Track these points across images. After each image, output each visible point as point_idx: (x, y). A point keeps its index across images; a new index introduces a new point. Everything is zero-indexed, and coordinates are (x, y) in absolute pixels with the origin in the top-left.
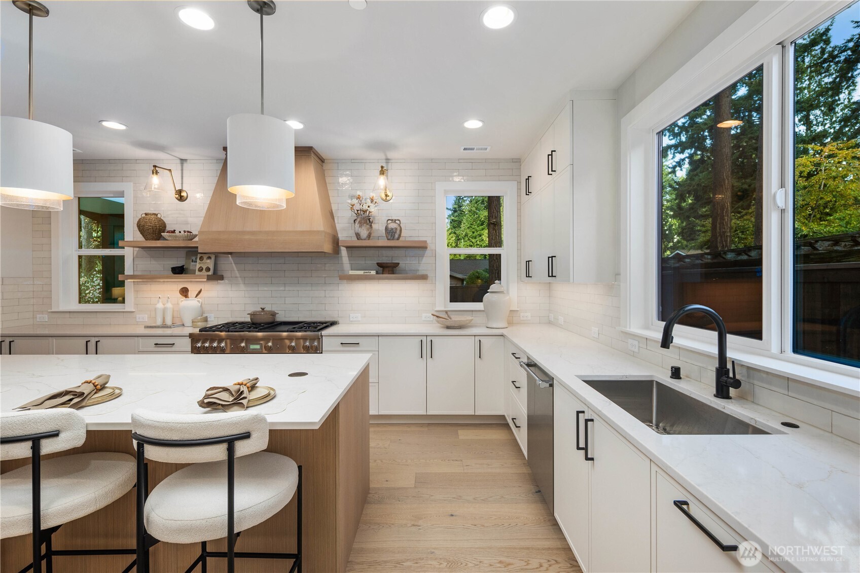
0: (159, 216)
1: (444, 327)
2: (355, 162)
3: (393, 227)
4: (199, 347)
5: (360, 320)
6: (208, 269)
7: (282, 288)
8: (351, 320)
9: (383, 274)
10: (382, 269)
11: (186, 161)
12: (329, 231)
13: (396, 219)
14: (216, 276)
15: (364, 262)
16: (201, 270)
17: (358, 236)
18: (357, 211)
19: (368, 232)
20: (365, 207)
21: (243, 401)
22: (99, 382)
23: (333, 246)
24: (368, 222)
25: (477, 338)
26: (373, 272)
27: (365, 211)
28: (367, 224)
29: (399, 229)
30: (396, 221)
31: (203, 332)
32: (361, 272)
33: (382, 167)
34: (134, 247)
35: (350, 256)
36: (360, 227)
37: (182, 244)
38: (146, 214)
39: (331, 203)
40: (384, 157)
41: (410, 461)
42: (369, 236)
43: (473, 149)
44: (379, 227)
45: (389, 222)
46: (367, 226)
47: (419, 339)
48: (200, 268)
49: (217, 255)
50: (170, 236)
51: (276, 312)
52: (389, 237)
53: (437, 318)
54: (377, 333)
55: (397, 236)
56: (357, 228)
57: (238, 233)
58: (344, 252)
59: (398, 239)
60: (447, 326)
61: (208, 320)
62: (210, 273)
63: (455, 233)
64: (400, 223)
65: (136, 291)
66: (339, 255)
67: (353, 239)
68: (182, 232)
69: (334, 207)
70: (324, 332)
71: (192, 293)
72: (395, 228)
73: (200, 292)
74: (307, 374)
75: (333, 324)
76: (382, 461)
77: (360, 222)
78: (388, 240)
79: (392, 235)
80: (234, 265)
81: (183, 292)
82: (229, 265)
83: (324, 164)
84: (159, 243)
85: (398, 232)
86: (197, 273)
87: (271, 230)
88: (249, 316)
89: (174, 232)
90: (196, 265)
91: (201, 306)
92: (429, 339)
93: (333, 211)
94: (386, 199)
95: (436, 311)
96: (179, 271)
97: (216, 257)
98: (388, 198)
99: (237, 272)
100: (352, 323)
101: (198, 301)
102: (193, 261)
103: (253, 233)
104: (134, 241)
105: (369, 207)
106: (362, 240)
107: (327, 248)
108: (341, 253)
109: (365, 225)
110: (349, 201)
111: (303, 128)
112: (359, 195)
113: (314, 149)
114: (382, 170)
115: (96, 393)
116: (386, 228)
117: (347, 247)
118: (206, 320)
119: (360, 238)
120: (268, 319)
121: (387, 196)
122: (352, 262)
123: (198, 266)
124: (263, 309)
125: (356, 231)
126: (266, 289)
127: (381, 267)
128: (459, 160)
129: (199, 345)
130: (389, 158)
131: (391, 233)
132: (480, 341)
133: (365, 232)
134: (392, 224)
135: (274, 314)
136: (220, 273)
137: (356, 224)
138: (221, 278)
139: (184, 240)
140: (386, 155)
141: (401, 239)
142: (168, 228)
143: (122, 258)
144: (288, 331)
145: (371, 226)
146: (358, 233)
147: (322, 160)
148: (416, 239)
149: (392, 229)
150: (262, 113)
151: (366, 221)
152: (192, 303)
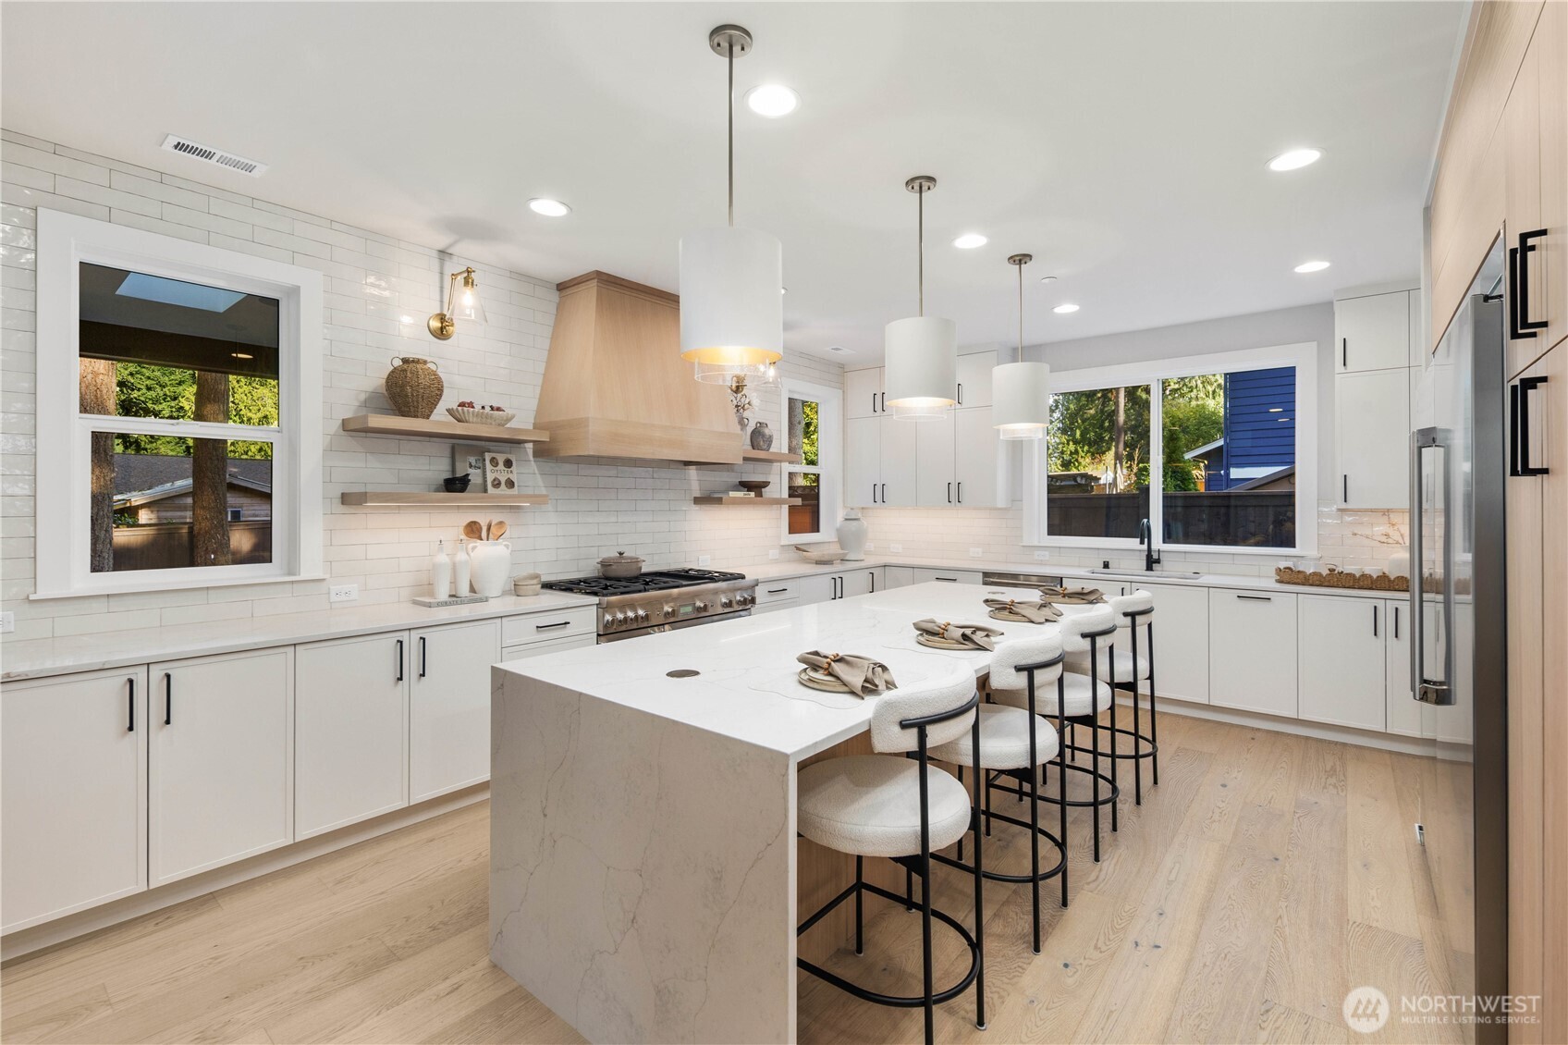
4: (609, 623)
6: (510, 483)
11: (451, 258)
16: (496, 484)
26: (750, 494)
48: (494, 480)
60: (818, 561)
62: (515, 491)
65: (329, 532)
68: (488, 408)
78: (754, 450)
80: (538, 476)
86: (491, 490)
88: (599, 567)
89: (472, 405)
90: (483, 475)
96: (456, 484)
97: (515, 461)
101: (505, 546)
102: (471, 466)
123: (490, 477)
124: (621, 554)
127: (745, 487)
129: (609, 617)
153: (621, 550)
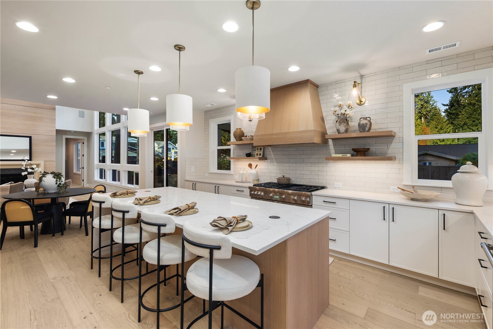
0: (241, 129)
1: (408, 199)
2: (337, 83)
3: (363, 123)
4: (252, 194)
5: (341, 187)
6: (260, 154)
7: (294, 165)
8: (335, 186)
9: (356, 156)
10: (356, 153)
12: (320, 129)
13: (367, 117)
14: (264, 158)
15: (344, 148)
16: (257, 155)
17: (338, 131)
18: (338, 114)
19: (345, 128)
20: (343, 112)
21: (229, 228)
22: (191, 205)
23: (322, 139)
24: (345, 121)
25: (441, 212)
26: (349, 155)
27: (344, 114)
28: (345, 123)
29: (369, 123)
30: (367, 119)
31: (255, 187)
32: (340, 155)
33: (355, 82)
34: (233, 145)
35: (335, 145)
36: (339, 125)
37: (249, 142)
38: (237, 129)
39: (322, 112)
40: (359, 75)
41: (366, 296)
42: (346, 131)
43: (440, 49)
44: (354, 124)
45: (362, 119)
46: (345, 124)
47: (383, 205)
49: (265, 147)
50: (245, 139)
51: (291, 178)
52: (361, 130)
53: (402, 191)
54: (348, 197)
55: (367, 129)
56: (337, 126)
57: (270, 134)
58: (330, 142)
59: (369, 130)
60: (411, 198)
61: (260, 180)
62: (261, 156)
63: (452, 123)
64: (370, 120)
65: (234, 165)
66: (328, 145)
67: (336, 134)
68: (249, 136)
69: (324, 115)
70: (313, 193)
71: (254, 166)
72: (366, 123)
73: (257, 166)
74: (280, 218)
75: (323, 188)
76: (344, 288)
77: (340, 122)
78: (360, 132)
79: (363, 128)
80: (271, 152)
81: (250, 166)
82: (269, 152)
83: (318, 88)
84: (240, 142)
85: (368, 126)
86: (256, 156)
87: (285, 132)
88: (277, 179)
89: (246, 136)
90: (255, 152)
91: (257, 173)
92: (391, 206)
93: (324, 117)
94: (361, 103)
95: (403, 185)
96: (249, 155)
97: (264, 148)
98: (362, 103)
99: (273, 155)
100: (336, 189)
101: (256, 170)
102: (254, 150)
103: (277, 134)
104: (234, 142)
105: (346, 111)
106: (341, 133)
107: (317, 140)
108: (329, 143)
109: (343, 123)
110: (333, 109)
111: (300, 70)
112: (340, 104)
113: (310, 80)
114: (355, 84)
115: (189, 210)
116: (359, 124)
117: (333, 139)
118: (258, 180)
119: (339, 132)
120: (286, 182)
121: (361, 101)
122: (337, 149)
123: (256, 153)
125: (337, 128)
126: (286, 165)
127: (355, 151)
128: (428, 62)
129: (253, 192)
130: (363, 74)
131: (362, 127)
132: (444, 215)
133: (343, 128)
134: (363, 121)
135: (289, 179)
136: (265, 156)
137: (337, 123)
138: (266, 159)
139: (250, 140)
140: (359, 73)
141: (371, 131)
142: (245, 135)
143: (229, 150)
144: (293, 190)
145: (348, 124)
146: (338, 129)
147: (316, 86)
148: (386, 130)
149: (363, 124)
150: (253, 65)
151: (344, 121)
152: (253, 171)
153: (284, 175)
